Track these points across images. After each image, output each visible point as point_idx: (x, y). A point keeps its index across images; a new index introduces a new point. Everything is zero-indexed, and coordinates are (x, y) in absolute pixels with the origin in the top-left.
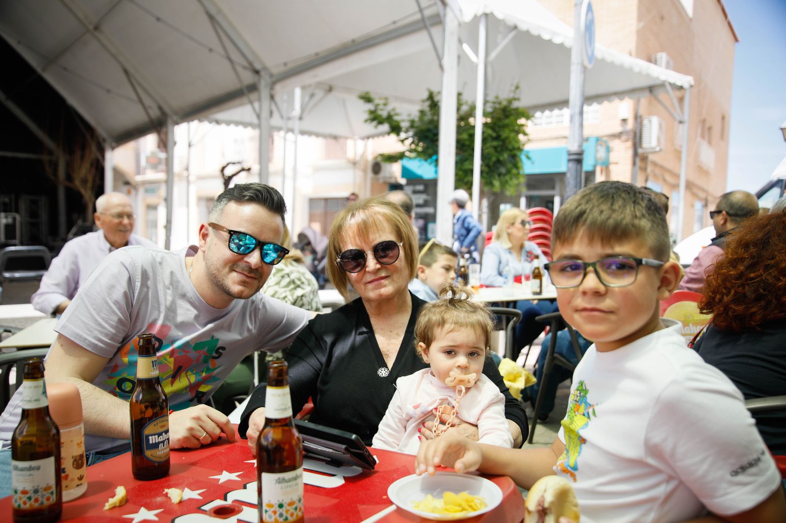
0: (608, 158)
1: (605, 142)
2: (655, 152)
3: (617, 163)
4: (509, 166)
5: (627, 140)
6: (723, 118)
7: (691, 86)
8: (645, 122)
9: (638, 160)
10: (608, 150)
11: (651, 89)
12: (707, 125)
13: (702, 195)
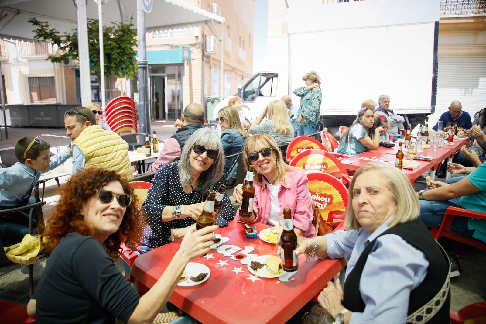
0: (190, 56)
1: (188, 48)
2: (213, 54)
3: (194, 59)
4: (128, 63)
5: (199, 48)
6: (250, 36)
7: (224, 22)
8: (208, 38)
9: (205, 58)
10: (190, 52)
11: (206, 22)
12: (242, 39)
13: (241, 74)
